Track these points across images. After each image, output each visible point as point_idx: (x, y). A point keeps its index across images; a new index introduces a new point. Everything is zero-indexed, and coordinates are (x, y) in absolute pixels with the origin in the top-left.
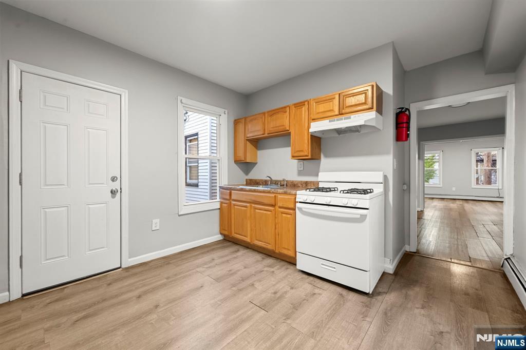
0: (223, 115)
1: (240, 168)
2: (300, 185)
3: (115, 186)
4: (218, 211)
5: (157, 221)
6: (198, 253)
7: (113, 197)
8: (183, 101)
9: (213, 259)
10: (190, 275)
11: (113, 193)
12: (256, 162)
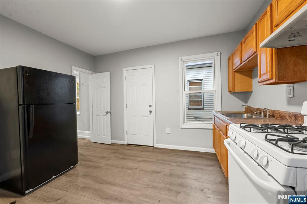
0: (216, 57)
1: (235, 96)
2: (288, 118)
3: (151, 109)
4: (212, 131)
5: (169, 128)
6: (187, 155)
7: (150, 114)
8: (182, 59)
9: (188, 163)
10: (165, 164)
11: (150, 112)
12: (251, 91)
